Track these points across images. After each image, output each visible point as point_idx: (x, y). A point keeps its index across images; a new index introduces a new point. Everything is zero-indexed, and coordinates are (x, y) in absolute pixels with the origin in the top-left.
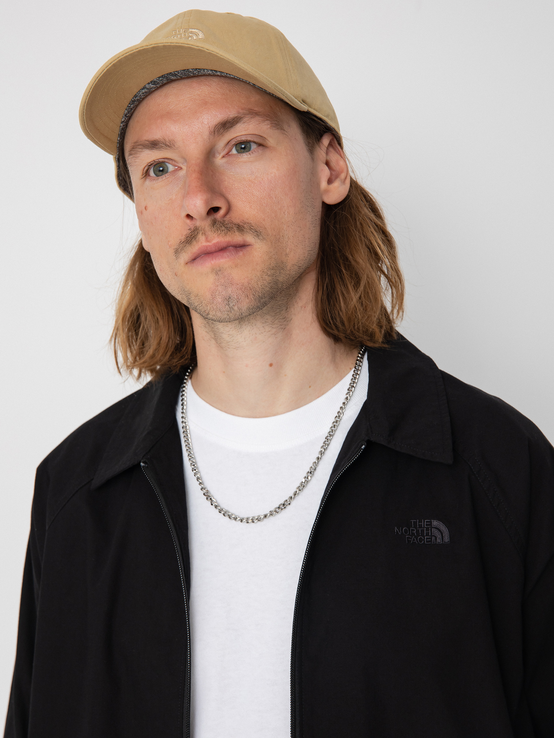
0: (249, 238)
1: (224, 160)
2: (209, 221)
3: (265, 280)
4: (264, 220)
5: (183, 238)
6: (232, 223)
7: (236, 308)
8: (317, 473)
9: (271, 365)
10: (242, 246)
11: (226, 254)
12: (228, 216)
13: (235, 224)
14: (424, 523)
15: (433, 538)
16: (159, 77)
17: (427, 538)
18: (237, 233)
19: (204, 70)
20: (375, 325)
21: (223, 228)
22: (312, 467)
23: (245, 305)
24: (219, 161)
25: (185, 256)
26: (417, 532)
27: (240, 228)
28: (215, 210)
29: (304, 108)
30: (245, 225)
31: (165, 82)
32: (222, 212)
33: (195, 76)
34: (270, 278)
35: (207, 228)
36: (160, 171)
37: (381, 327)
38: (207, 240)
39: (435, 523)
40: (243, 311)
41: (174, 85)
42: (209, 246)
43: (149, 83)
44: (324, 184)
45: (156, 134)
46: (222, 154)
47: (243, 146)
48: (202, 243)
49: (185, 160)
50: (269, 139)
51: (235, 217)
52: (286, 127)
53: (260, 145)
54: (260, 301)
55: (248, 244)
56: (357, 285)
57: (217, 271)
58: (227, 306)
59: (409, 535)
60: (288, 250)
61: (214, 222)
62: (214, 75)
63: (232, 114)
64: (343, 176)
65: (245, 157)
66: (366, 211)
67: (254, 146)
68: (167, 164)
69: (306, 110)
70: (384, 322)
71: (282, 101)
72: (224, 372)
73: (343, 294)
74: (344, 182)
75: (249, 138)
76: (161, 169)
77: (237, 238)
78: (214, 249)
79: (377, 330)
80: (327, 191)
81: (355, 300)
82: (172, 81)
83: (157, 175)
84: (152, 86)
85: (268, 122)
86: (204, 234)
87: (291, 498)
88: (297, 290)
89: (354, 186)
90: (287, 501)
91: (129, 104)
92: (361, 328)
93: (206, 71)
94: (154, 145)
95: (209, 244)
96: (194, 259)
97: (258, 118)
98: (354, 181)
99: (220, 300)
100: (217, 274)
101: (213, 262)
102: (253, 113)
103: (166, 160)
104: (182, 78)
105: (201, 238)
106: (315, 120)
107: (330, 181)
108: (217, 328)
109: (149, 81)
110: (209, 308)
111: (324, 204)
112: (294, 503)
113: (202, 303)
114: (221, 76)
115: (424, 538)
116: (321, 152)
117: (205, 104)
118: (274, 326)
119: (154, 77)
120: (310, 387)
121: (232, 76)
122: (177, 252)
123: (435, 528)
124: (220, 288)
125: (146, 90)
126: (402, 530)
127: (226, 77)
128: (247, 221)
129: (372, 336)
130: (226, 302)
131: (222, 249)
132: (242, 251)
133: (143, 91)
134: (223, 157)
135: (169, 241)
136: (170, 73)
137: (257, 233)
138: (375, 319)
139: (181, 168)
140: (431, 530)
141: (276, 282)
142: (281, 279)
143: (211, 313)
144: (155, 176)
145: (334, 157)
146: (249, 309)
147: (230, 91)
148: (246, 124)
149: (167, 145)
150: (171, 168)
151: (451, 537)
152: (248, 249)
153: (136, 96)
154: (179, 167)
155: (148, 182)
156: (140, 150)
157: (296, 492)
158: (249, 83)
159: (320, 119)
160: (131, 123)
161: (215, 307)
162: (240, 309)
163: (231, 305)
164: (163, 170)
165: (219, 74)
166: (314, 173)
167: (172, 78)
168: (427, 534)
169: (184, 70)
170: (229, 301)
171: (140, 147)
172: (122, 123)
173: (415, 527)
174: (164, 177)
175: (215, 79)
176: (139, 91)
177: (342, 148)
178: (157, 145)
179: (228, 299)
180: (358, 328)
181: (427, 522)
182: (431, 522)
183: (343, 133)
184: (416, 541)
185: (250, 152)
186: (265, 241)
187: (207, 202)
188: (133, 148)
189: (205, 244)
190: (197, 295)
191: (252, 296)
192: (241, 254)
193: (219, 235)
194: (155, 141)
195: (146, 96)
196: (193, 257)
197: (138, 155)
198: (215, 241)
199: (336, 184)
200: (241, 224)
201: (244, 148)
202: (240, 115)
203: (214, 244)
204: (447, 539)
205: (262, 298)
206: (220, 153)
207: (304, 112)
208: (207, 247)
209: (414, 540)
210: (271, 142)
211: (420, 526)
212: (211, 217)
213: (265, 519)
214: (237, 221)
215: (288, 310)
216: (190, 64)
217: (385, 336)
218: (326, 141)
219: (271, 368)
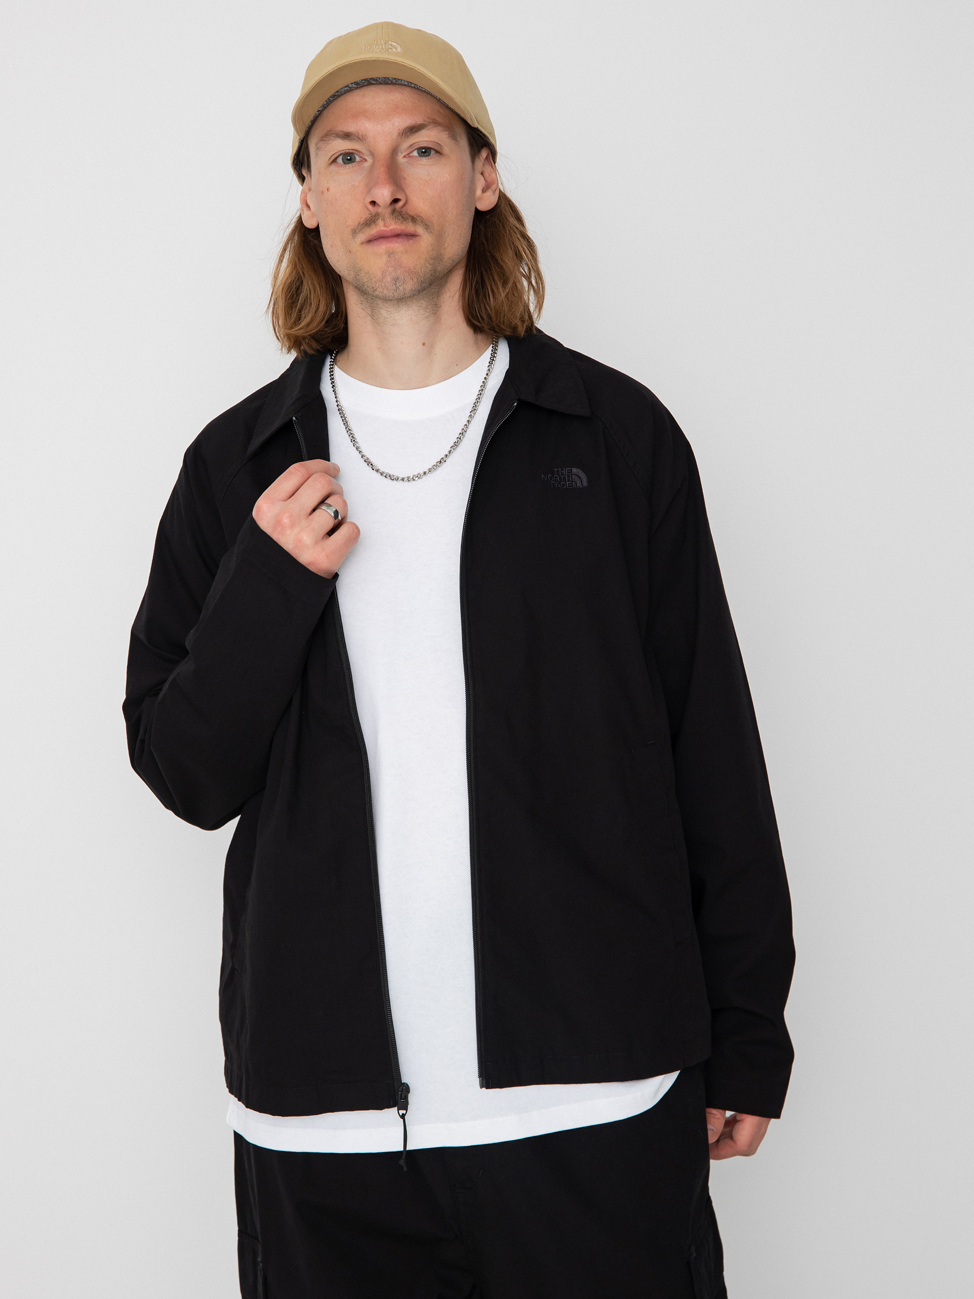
0: (420, 230)
1: (405, 160)
2: (389, 210)
3: (427, 268)
4: (433, 216)
5: (362, 221)
6: (408, 214)
7: (401, 288)
8: (468, 434)
9: (424, 344)
10: (412, 236)
11: (400, 240)
12: (405, 208)
13: (410, 216)
14: (565, 471)
15: (574, 483)
16: (362, 80)
17: (569, 484)
18: (410, 223)
19: (402, 80)
20: (518, 320)
21: (400, 217)
22: (463, 429)
23: (409, 286)
24: (401, 158)
25: (362, 237)
26: (560, 478)
27: (414, 219)
28: (396, 201)
29: (476, 125)
30: (418, 218)
31: (365, 84)
32: (400, 204)
33: (392, 83)
34: (431, 266)
35: (387, 215)
36: (348, 160)
37: (523, 322)
38: (385, 225)
39: (574, 470)
40: (407, 292)
41: (372, 88)
42: (386, 230)
43: (352, 83)
44: (479, 192)
45: (351, 128)
46: (403, 155)
47: (424, 150)
48: (380, 227)
49: (372, 154)
50: (444, 147)
51: (411, 209)
52: (459, 138)
53: (437, 152)
54: (421, 285)
55: (417, 234)
56: (505, 283)
57: (390, 254)
58: (394, 286)
59: (554, 481)
60: (446, 245)
61: (394, 211)
62: (408, 86)
63: (419, 120)
64: (494, 187)
65: (424, 160)
66: (513, 221)
67: (433, 152)
68: (355, 155)
69: (476, 127)
70: (527, 317)
71: (458, 115)
72: (379, 348)
73: (492, 290)
74: (494, 192)
75: (430, 146)
76: (349, 158)
77: (410, 228)
78: (389, 234)
79: (519, 324)
80: (480, 198)
81: (503, 295)
82: (372, 84)
83: (345, 163)
84: (354, 86)
85: (447, 132)
86: (383, 220)
87: (447, 455)
88: (446, 282)
89: (503, 197)
90: (443, 458)
91: (330, 97)
92: (505, 322)
93: (403, 81)
94: (347, 136)
95: (386, 229)
96: (370, 241)
97: (439, 128)
98: (502, 192)
99: (389, 280)
100: (389, 256)
101: (388, 245)
102: (436, 123)
103: (354, 152)
104: (380, 83)
105: (380, 223)
106: (481, 136)
107: (484, 191)
108: (377, 304)
109: (353, 81)
110: (377, 285)
111: (477, 210)
112: (449, 460)
113: (371, 280)
114: (414, 87)
115: (566, 483)
116: (479, 163)
117: (396, 109)
118: (428, 311)
119: (358, 79)
120: (457, 365)
121: (423, 89)
122: (354, 232)
123: (575, 475)
124: (390, 269)
125: (348, 88)
126: (548, 477)
127: (417, 88)
128: (420, 215)
129: (515, 329)
130: (394, 282)
131: (397, 236)
132: (412, 239)
133: (346, 89)
134: (404, 157)
135: (347, 222)
136: (373, 78)
137: (427, 227)
138: (518, 315)
139: (366, 160)
140: (572, 476)
141: (435, 271)
142: (439, 269)
143: (378, 290)
144: (342, 163)
145: (488, 169)
146: (411, 290)
147: (419, 101)
148: (429, 131)
149: (359, 139)
150: (358, 159)
151: (589, 481)
152: (417, 238)
153: (337, 92)
154: (364, 159)
155: (333, 167)
156: (333, 138)
157: (451, 450)
158: (436, 98)
159: (484, 135)
160: (325, 113)
161: (383, 285)
162: (404, 289)
163: (398, 285)
164: (351, 158)
165: (413, 85)
166: (473, 182)
167: (373, 82)
168: (569, 481)
169: (385, 78)
170: (396, 282)
171: (334, 135)
172: (318, 111)
173: (558, 473)
174: (350, 165)
175: (408, 89)
176: (342, 88)
177: (495, 163)
178: (349, 137)
179: (396, 280)
180: (504, 322)
181: (568, 470)
182: (571, 470)
183: (499, 148)
184: (559, 486)
185: (429, 157)
186: (432, 234)
187: (392, 194)
188: (326, 135)
189: (383, 228)
190: (368, 273)
191: (416, 280)
192: (411, 241)
193: (396, 223)
194: (349, 133)
195: (345, 93)
196: (369, 239)
197: (330, 142)
198: (392, 227)
199: (489, 193)
200: (415, 216)
201: (424, 152)
202: (425, 123)
203: (391, 229)
204: (585, 484)
205: (423, 283)
206: (402, 153)
207: (474, 128)
208: (384, 231)
209: (558, 485)
210: (446, 150)
211: (562, 474)
212: (393, 207)
213: (424, 477)
214: (411, 213)
215: (438, 298)
216: (391, 74)
217: (526, 331)
218: (484, 153)
219: (423, 347)
